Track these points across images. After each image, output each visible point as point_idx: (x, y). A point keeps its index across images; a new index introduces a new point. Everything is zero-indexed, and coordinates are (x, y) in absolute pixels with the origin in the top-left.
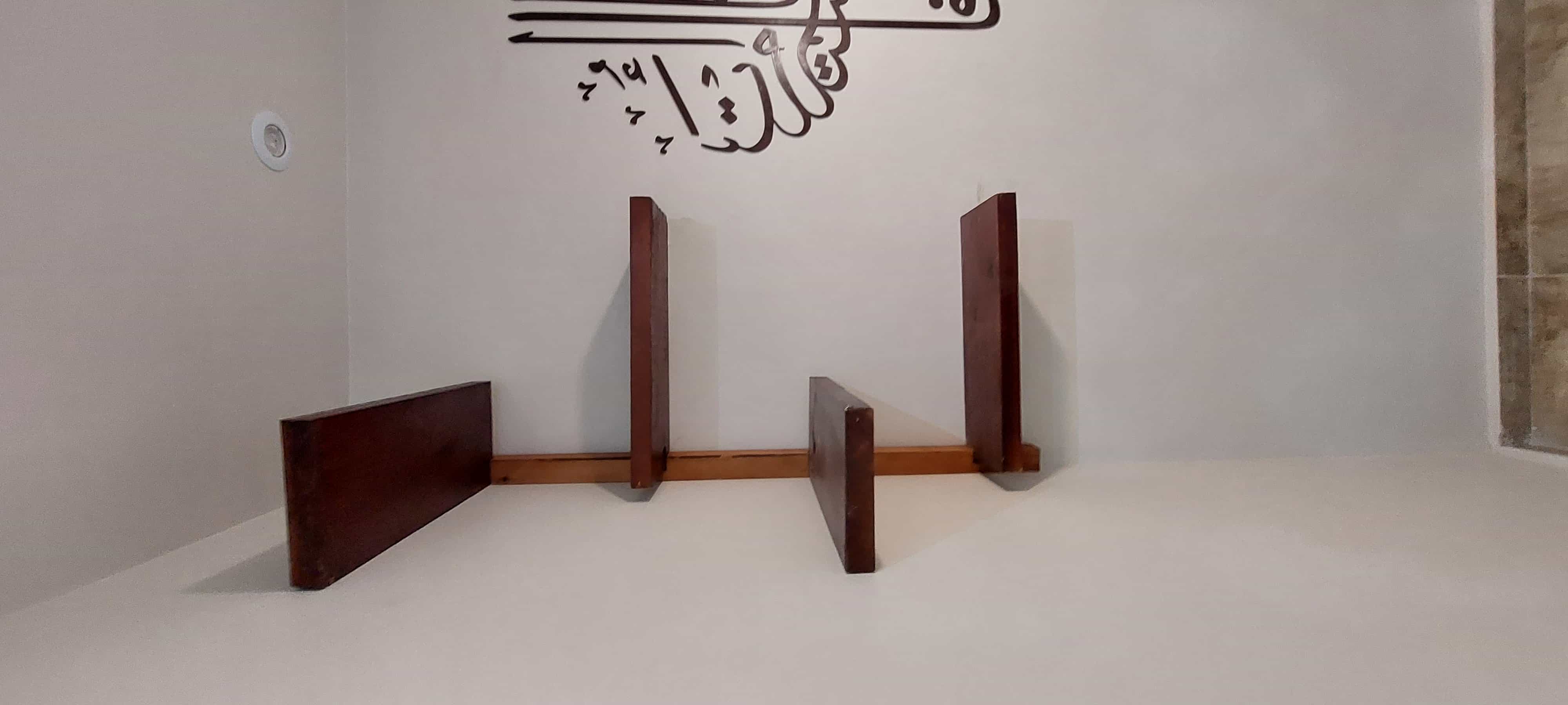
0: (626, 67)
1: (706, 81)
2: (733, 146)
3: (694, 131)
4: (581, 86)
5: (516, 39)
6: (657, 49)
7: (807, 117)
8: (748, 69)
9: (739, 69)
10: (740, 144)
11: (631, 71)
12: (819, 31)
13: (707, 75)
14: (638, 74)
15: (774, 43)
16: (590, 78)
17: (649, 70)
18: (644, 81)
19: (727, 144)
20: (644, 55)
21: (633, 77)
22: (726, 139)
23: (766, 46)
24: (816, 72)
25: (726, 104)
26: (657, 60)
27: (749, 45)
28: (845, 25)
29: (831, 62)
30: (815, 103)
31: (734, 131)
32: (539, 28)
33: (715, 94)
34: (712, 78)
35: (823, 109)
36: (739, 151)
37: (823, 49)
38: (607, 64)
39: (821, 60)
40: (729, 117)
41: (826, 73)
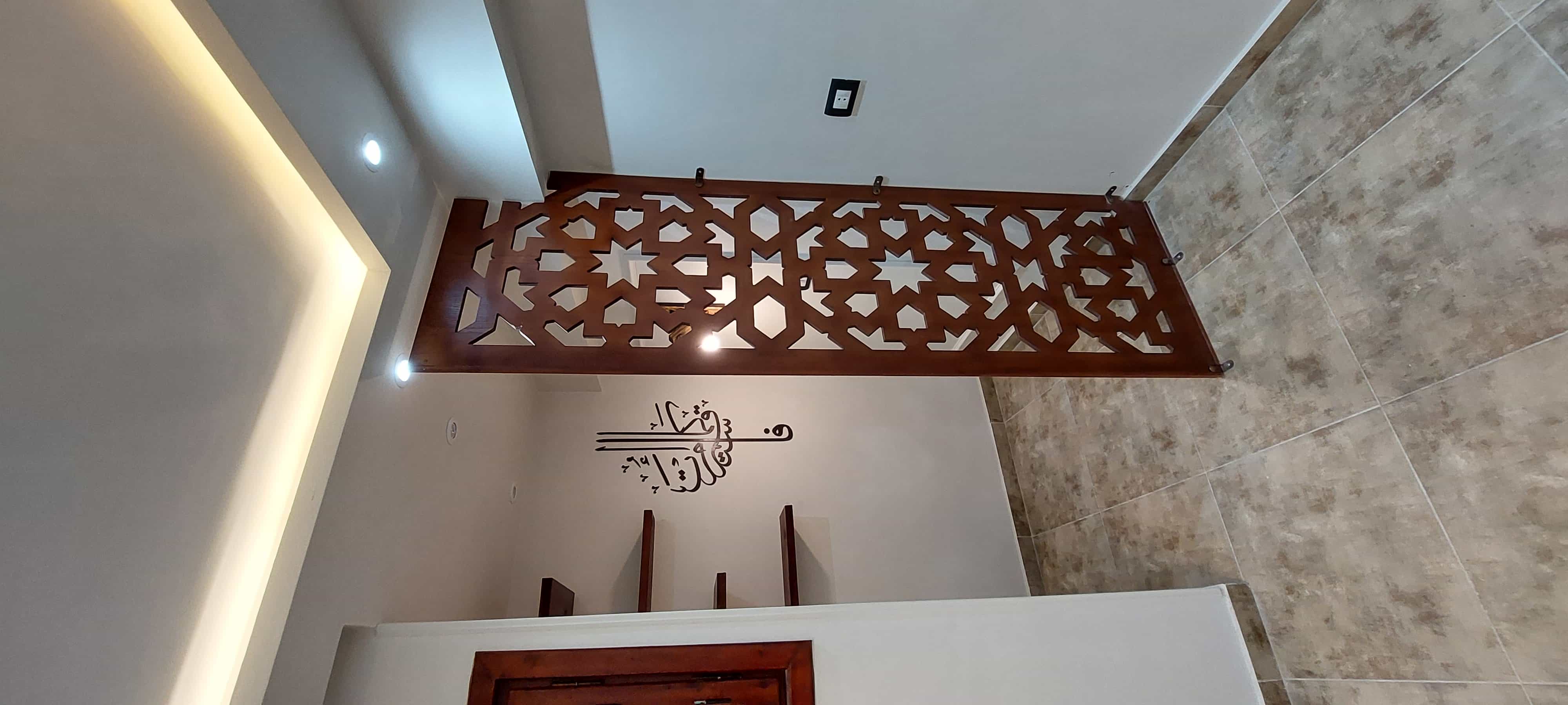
0: (642, 459)
1: (674, 464)
2: (684, 490)
3: (668, 484)
4: (623, 467)
5: (598, 450)
6: (654, 452)
7: (715, 477)
8: (691, 459)
9: (687, 458)
10: (687, 489)
11: (644, 461)
12: (720, 444)
13: (674, 461)
14: (646, 462)
15: (702, 448)
16: (626, 464)
17: (651, 460)
18: (649, 464)
19: (681, 489)
20: (649, 454)
21: (644, 463)
22: (681, 487)
23: (699, 449)
24: (719, 459)
25: (682, 472)
26: (654, 456)
27: (692, 449)
28: (730, 441)
29: (725, 455)
30: (718, 471)
31: (684, 484)
32: (608, 445)
33: (678, 468)
34: (676, 463)
35: (722, 474)
36: (686, 492)
37: (722, 450)
38: (635, 458)
39: (720, 455)
40: (683, 478)
41: (723, 459)
